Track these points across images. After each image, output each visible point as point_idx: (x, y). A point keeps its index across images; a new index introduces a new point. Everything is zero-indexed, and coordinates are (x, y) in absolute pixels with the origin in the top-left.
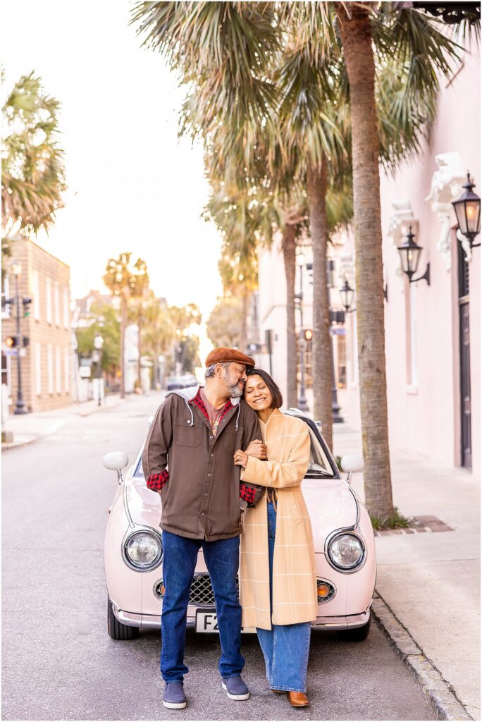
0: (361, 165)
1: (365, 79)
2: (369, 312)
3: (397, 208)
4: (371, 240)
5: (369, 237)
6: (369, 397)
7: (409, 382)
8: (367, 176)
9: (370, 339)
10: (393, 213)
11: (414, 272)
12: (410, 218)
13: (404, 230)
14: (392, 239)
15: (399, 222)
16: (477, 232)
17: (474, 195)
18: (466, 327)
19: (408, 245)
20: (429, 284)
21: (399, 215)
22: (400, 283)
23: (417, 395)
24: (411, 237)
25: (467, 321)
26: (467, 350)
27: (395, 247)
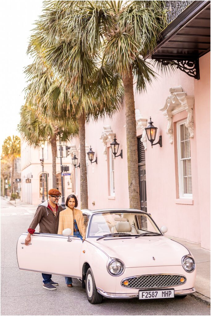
0: (129, 115)
1: (130, 83)
3: (105, 129)
6: (134, 202)
7: (109, 195)
9: (134, 180)
10: (104, 131)
11: (116, 153)
12: (111, 133)
13: (109, 137)
14: (102, 140)
15: (107, 134)
16: (154, 140)
17: (153, 126)
18: (141, 174)
19: (114, 143)
20: (122, 158)
21: (107, 131)
22: (105, 157)
23: (115, 200)
24: (115, 140)
25: (142, 172)
26: (142, 183)
27: (103, 143)
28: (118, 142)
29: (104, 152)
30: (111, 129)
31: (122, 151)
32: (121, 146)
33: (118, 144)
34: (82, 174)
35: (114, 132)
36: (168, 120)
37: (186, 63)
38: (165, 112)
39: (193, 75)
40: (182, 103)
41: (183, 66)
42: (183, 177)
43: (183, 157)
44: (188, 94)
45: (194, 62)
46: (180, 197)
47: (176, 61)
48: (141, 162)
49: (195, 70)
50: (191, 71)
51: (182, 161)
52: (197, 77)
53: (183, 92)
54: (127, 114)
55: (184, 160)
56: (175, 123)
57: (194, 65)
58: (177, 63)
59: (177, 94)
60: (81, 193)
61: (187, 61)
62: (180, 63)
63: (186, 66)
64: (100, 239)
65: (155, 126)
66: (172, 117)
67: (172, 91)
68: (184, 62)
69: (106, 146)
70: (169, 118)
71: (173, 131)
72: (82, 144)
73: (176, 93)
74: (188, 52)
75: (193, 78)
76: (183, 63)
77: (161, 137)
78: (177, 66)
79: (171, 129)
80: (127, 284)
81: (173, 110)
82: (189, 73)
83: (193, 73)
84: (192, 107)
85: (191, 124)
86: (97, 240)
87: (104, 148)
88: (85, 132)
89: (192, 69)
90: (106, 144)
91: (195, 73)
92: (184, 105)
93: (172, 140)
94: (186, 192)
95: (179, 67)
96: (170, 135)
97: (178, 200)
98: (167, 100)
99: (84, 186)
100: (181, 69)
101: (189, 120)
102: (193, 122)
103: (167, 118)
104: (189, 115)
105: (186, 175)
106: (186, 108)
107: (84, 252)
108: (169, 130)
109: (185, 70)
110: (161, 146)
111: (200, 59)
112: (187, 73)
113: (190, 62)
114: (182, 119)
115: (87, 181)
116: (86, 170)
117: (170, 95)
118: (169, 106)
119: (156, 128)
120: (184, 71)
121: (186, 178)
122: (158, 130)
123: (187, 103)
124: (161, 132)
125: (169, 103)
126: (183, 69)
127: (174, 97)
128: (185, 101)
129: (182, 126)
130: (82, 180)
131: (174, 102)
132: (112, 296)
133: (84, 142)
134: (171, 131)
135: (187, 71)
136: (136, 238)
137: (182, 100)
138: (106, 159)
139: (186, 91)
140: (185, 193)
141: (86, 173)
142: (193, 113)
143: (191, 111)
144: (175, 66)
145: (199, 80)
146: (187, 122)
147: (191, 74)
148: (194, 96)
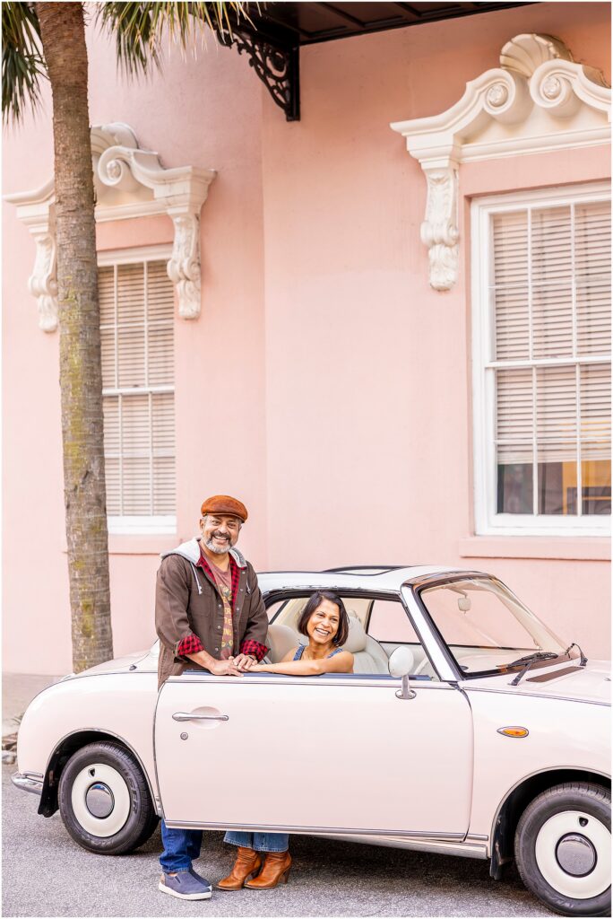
37: (271, 51)
39: (283, 100)
40: (161, 191)
41: (262, 61)
45: (287, 58)
47: (247, 38)
49: (287, 84)
50: (279, 84)
52: (293, 111)
57: (285, 66)
58: (251, 45)
61: (271, 48)
62: (257, 47)
63: (269, 63)
73: (123, 149)
75: (283, 111)
76: (265, 52)
78: (250, 56)
82: (275, 91)
83: (283, 93)
84: (198, 212)
85: (196, 270)
89: (281, 80)
91: (287, 95)
95: (254, 62)
96: (47, 299)
100: (258, 70)
104: (186, 238)
106: (171, 211)
109: (267, 77)
112: (271, 89)
113: (278, 54)
120: (264, 78)
123: (191, 193)
126: (262, 71)
127: (118, 165)
128: (183, 187)
131: (111, 182)
135: (272, 82)
137: (166, 180)
139: (157, 146)
142: (201, 231)
143: (194, 224)
144: (247, 56)
145: (295, 123)
146: (179, 258)
147: (279, 96)
148: (216, 173)
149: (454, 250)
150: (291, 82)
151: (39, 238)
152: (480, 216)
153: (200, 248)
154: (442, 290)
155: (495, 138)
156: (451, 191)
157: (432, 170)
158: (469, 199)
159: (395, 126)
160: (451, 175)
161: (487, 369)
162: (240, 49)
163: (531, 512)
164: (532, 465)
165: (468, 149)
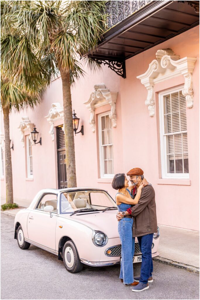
0: (67, 106)
1: (68, 78)
2: (71, 154)
3: (23, 119)
4: (71, 131)
5: (71, 130)
6: (72, 182)
7: (27, 177)
8: (69, 110)
9: (72, 163)
10: (22, 121)
11: (36, 141)
12: (29, 123)
13: (28, 126)
14: (20, 129)
15: (26, 124)
16: (77, 129)
17: (76, 117)
18: (61, 158)
19: (34, 132)
20: (41, 144)
21: (26, 122)
22: (23, 144)
23: (33, 181)
24: (35, 129)
25: (62, 157)
26: (62, 166)
27: (21, 132)
28: (38, 131)
29: (22, 140)
30: (29, 119)
31: (41, 138)
32: (41, 134)
33: (38, 133)
34: (8, 159)
35: (32, 122)
36: (91, 112)
37: (116, 63)
38: (89, 105)
39: (121, 74)
40: (107, 98)
41: (113, 66)
42: (103, 160)
43: (103, 143)
44: (111, 90)
45: (122, 63)
46: (101, 177)
47: (107, 61)
48: (60, 148)
49: (122, 70)
50: (119, 70)
51: (103, 147)
52: (124, 76)
53: (105, 88)
54: (66, 105)
55: (104, 146)
56: (97, 115)
57: (121, 66)
58: (109, 63)
59: (102, 90)
60: (6, 176)
61: (116, 62)
62: (110, 63)
63: (115, 66)
64: (73, 214)
65: (78, 117)
66: (94, 109)
67: (96, 87)
68: (114, 62)
69: (24, 135)
70: (91, 111)
71: (95, 121)
72: (7, 132)
73: (100, 89)
74: (117, 53)
75: (121, 77)
76: (113, 64)
77: (82, 127)
78: (108, 65)
79: (94, 120)
80: (110, 253)
81: (95, 104)
82: (118, 72)
83: (121, 72)
84: (115, 102)
85: (115, 116)
86: (71, 215)
87: (22, 136)
88: (9, 121)
89: (120, 69)
90: (24, 133)
91: (122, 72)
92: (108, 99)
93: (94, 129)
94: (106, 172)
95: (110, 66)
96: (92, 125)
97: (100, 179)
98: (91, 95)
99: (9, 170)
100: (111, 68)
101: (113, 112)
102: (116, 114)
103: (90, 110)
104: (113, 108)
105: (106, 159)
106: (109, 103)
107: (61, 227)
108: (92, 120)
109: (115, 69)
110: (83, 134)
111: (126, 61)
112: (116, 72)
113: (118, 63)
114: (104, 111)
115: (11, 165)
116: (10, 155)
117: (94, 91)
118: (93, 100)
119: (79, 119)
120: (113, 70)
121: (106, 161)
122: (80, 121)
123: (112, 98)
124: (83, 122)
125: (93, 97)
126: (113, 68)
127: (99, 93)
128: (110, 97)
129: (103, 118)
130: (8, 164)
131: (98, 97)
132: (96, 265)
133: (9, 130)
134: (93, 122)
135: (116, 70)
136: (103, 212)
137: (107, 96)
138: (24, 145)
139: (109, 87)
140: (105, 174)
141: (11, 158)
142: (116, 107)
143: (114, 105)
144: (107, 65)
145: (125, 79)
146: (111, 114)
147: (119, 73)
148: (118, 92)
149: (153, 106)
150: (123, 69)
151: (90, 111)
152: (161, 97)
153: (116, 110)
154: (152, 117)
155: (160, 77)
156: (152, 92)
157: (147, 87)
158: (158, 93)
159: (138, 77)
160: (151, 87)
161: (164, 136)
162: (105, 64)
163: (182, 173)
164: (182, 160)
165: (155, 80)
